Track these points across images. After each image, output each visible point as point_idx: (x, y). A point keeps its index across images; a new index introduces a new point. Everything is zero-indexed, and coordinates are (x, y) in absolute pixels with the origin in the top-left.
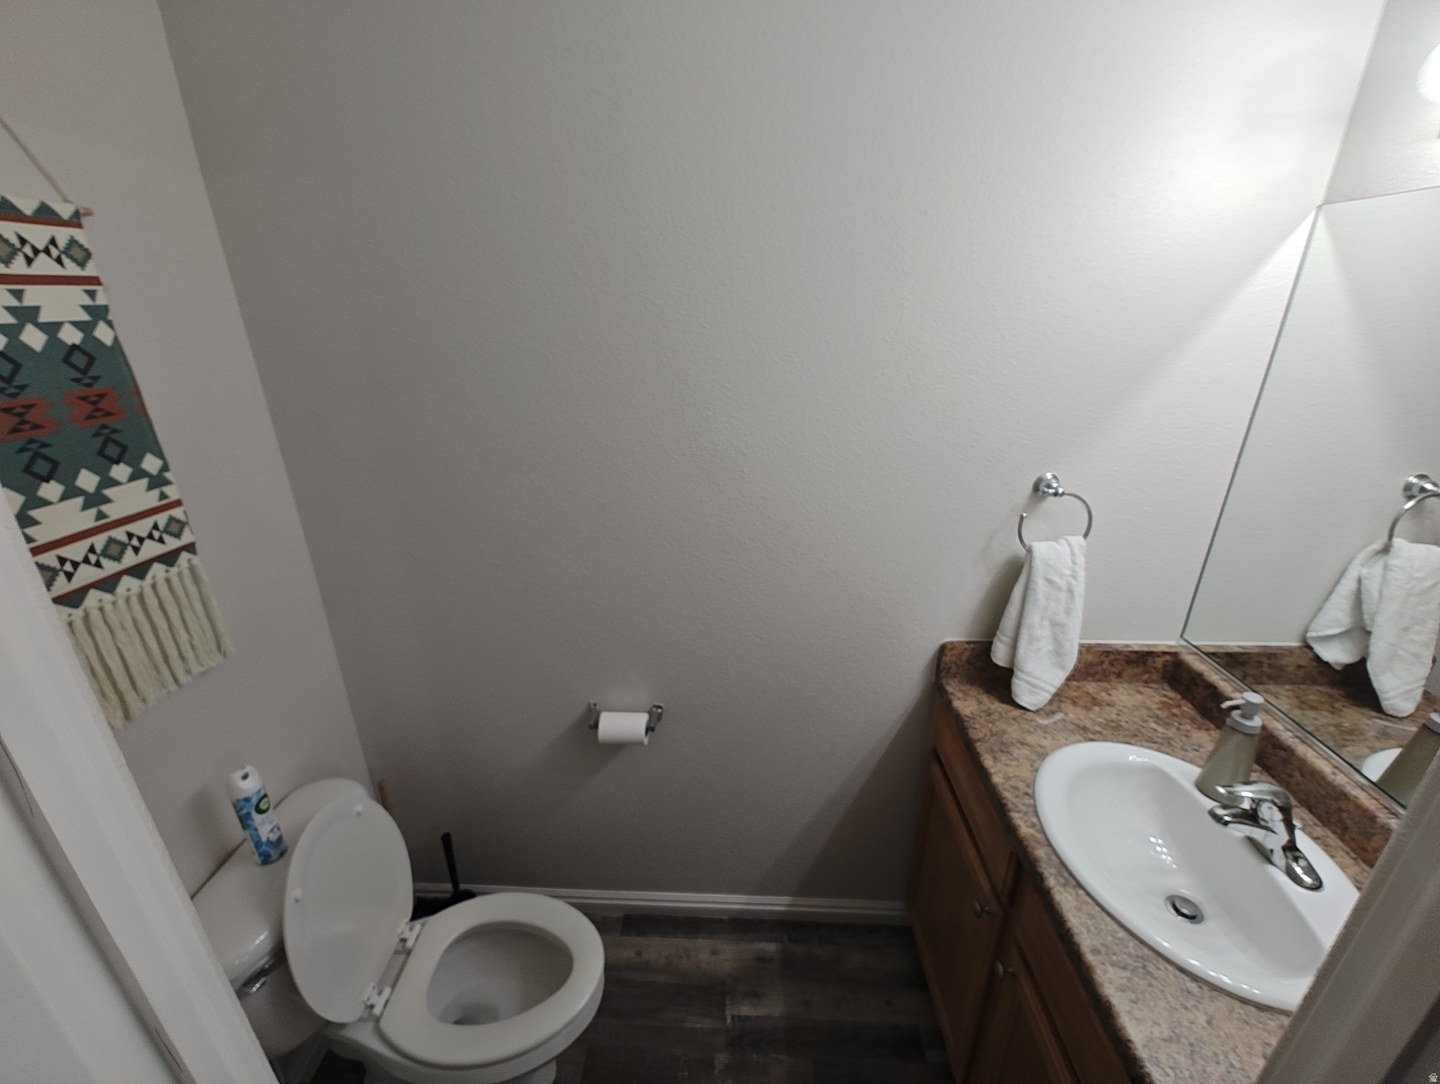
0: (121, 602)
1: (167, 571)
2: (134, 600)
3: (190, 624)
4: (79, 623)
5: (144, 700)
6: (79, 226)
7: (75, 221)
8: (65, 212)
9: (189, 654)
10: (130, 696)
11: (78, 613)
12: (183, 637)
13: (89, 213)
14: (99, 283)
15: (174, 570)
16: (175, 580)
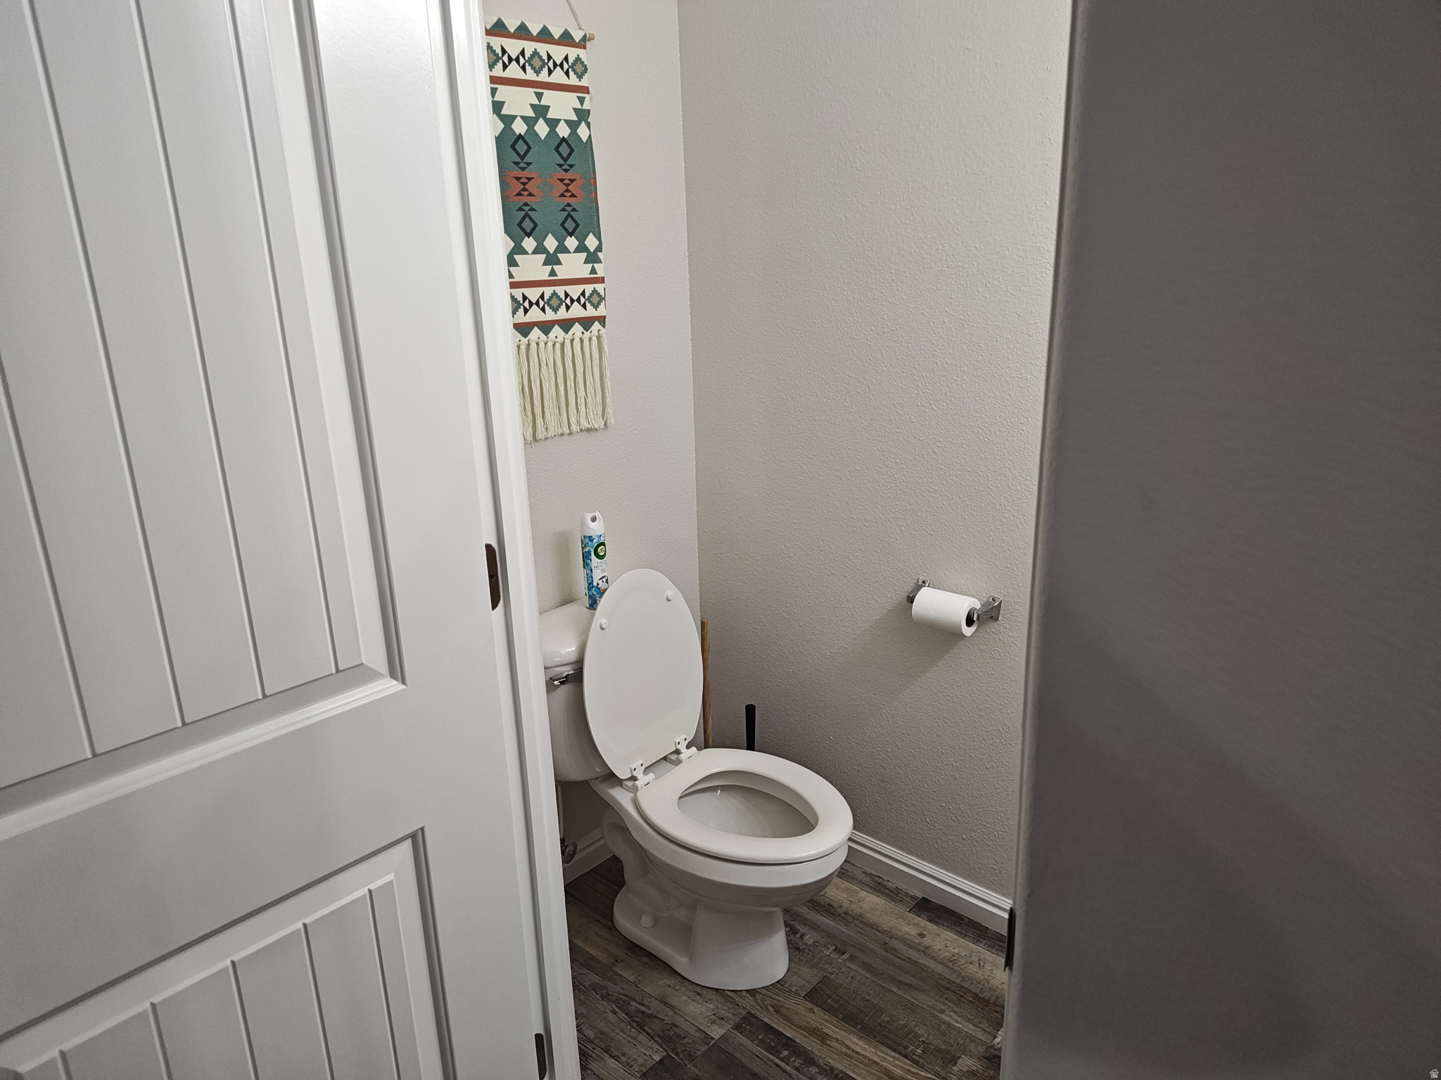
0: (550, 344)
1: (583, 333)
2: (558, 346)
3: (588, 383)
4: (523, 348)
5: (547, 429)
6: (584, 47)
7: (582, 44)
8: (577, 36)
9: (582, 408)
10: (539, 420)
11: (525, 340)
12: (581, 393)
13: (591, 39)
14: (588, 93)
15: (587, 334)
16: (586, 342)
